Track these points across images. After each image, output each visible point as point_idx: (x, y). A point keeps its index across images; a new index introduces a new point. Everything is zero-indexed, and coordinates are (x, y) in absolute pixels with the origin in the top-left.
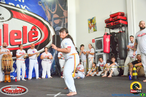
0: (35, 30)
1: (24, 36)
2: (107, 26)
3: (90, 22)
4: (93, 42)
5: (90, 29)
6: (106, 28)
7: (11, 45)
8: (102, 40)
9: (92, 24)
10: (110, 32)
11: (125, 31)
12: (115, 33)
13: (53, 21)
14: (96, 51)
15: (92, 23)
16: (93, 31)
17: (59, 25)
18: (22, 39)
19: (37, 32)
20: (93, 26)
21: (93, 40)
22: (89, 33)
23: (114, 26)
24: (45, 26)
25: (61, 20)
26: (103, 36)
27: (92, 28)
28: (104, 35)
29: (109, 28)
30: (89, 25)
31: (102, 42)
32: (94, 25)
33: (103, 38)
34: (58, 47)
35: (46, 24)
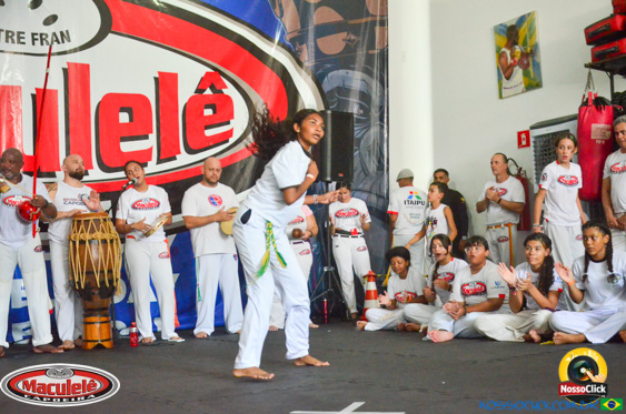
0: (217, 91)
1: (161, 121)
2: (595, 57)
3: (504, 41)
4: (524, 143)
5: (508, 78)
6: (594, 72)
7: (104, 168)
9: (518, 49)
10: (615, 91)
13: (311, 43)
15: (517, 44)
16: (523, 86)
17: (345, 60)
18: (153, 137)
20: (520, 63)
21: (523, 136)
22: (501, 97)
24: (272, 68)
25: (353, 38)
26: (577, 112)
27: (518, 73)
28: (580, 110)
29: (607, 70)
30: (501, 55)
32: (525, 55)
33: (575, 122)
34: (341, 175)
35: (274, 59)
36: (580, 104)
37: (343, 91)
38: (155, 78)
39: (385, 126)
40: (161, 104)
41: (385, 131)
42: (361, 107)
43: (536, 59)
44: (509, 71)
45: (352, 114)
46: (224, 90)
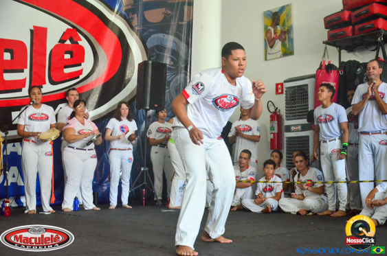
0: (75, 42)
2: (330, 37)
4: (280, 91)
5: (271, 47)
6: (328, 46)
8: (307, 85)
9: (279, 28)
10: (342, 61)
12: (358, 62)
13: (140, 13)
14: (287, 123)
15: (278, 25)
16: (281, 53)
17: (163, 27)
18: (27, 71)
19: (82, 49)
20: (280, 38)
21: (280, 86)
22: (266, 59)
23: (356, 39)
25: (169, 12)
26: (315, 73)
27: (278, 44)
28: (317, 71)
29: (337, 47)
30: (267, 32)
31: (307, 92)
32: (283, 32)
33: (313, 79)
34: (156, 106)
35: (113, 23)
36: (318, 67)
37: (161, 48)
38: (31, 30)
39: (188, 74)
40: (34, 48)
41: (188, 77)
42: (172, 60)
43: (291, 35)
44: (273, 42)
45: (166, 64)
46: (79, 42)
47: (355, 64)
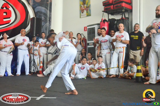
0: (7, 8)
2: (105, 9)
4: (86, 30)
5: (82, 13)
6: (104, 13)
9: (85, 6)
10: (109, 18)
11: (128, 18)
12: (115, 19)
14: (88, 42)
15: (85, 4)
16: (86, 15)
17: (41, 4)
20: (86, 9)
21: (85, 28)
22: (80, 18)
23: (114, 10)
24: (22, 4)
26: (99, 23)
27: (85, 12)
29: (107, 13)
30: (81, 7)
34: (38, 35)
35: (23, 1)
36: (101, 21)
37: (40, 12)
39: (50, 23)
42: (44, 17)
43: (90, 8)
44: (83, 11)
47: (114, 20)
